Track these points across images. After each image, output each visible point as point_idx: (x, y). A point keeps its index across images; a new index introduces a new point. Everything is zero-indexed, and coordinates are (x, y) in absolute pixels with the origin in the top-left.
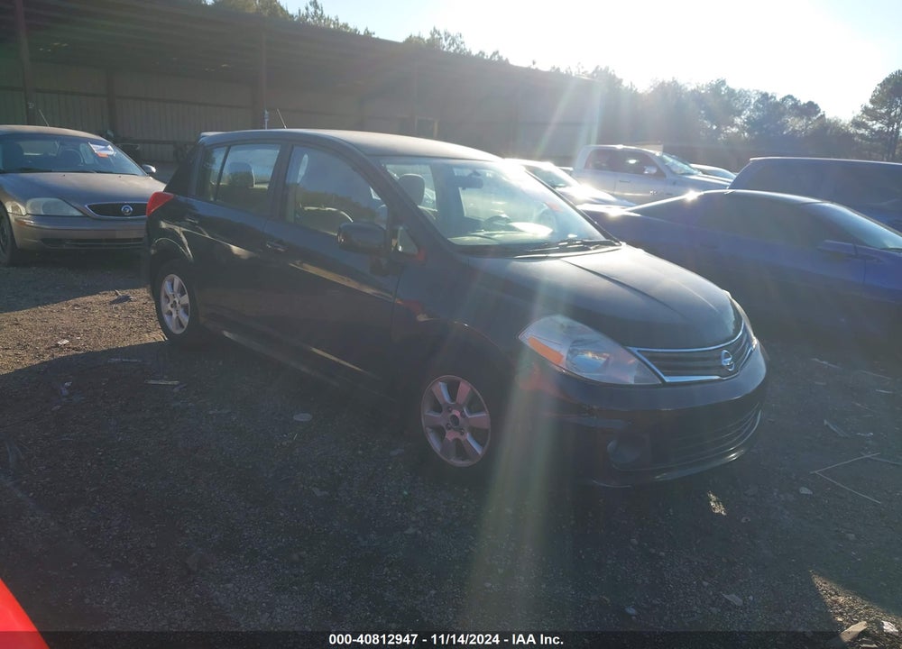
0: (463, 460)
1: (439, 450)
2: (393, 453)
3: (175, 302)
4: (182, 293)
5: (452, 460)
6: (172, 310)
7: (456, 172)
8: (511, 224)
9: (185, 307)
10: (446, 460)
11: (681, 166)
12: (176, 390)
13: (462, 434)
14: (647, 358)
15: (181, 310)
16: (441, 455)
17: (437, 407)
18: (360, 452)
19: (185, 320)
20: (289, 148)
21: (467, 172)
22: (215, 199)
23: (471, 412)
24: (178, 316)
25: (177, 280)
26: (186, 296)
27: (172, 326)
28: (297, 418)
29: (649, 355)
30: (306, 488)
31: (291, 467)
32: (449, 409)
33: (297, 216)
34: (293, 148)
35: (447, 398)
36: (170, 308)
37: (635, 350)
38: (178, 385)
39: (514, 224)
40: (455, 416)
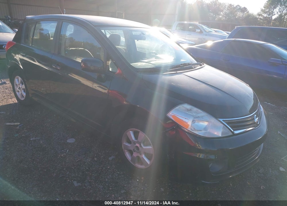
0: (141, 165)
1: (130, 160)
2: (110, 159)
3: (20, 87)
4: (23, 84)
5: (136, 164)
6: (19, 90)
7: (134, 33)
8: (157, 55)
9: (23, 89)
10: (133, 164)
11: (208, 29)
12: (18, 128)
13: (141, 154)
14: (226, 123)
15: (22, 91)
16: (131, 162)
17: (129, 141)
18: (95, 159)
19: (24, 94)
20: (61, 22)
21: (138, 33)
22: (32, 45)
23: (145, 145)
24: (21, 93)
25: (20, 79)
26: (24, 85)
27: (19, 96)
28: (69, 141)
29: (227, 122)
30: (70, 182)
31: (65, 169)
32: (135, 143)
33: (66, 52)
34: (62, 23)
35: (133, 138)
36: (18, 90)
37: (221, 120)
38: (19, 125)
39: (158, 55)
40: (137, 147)
